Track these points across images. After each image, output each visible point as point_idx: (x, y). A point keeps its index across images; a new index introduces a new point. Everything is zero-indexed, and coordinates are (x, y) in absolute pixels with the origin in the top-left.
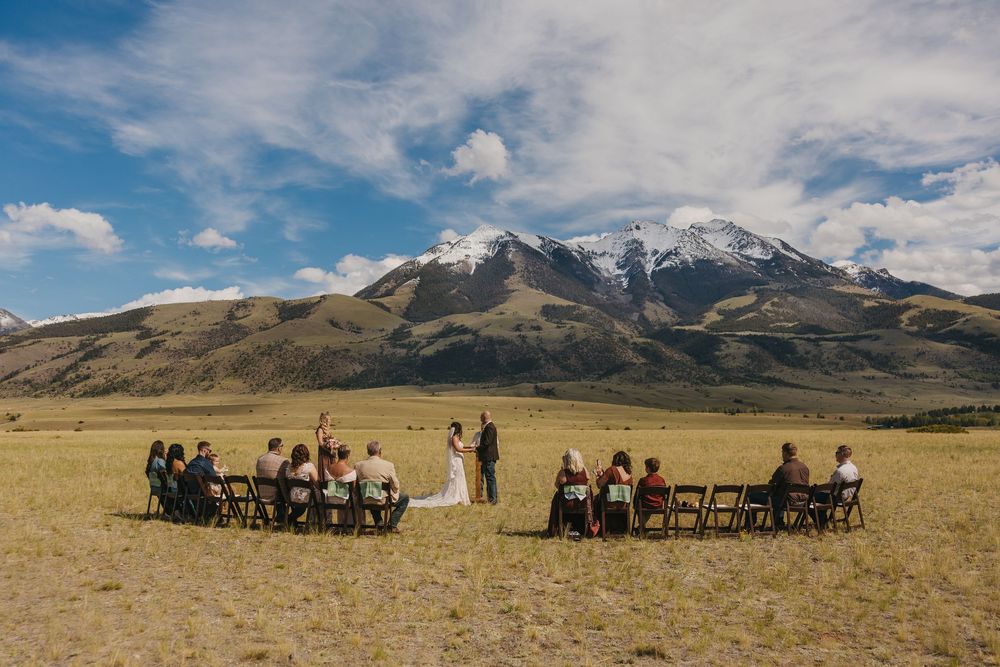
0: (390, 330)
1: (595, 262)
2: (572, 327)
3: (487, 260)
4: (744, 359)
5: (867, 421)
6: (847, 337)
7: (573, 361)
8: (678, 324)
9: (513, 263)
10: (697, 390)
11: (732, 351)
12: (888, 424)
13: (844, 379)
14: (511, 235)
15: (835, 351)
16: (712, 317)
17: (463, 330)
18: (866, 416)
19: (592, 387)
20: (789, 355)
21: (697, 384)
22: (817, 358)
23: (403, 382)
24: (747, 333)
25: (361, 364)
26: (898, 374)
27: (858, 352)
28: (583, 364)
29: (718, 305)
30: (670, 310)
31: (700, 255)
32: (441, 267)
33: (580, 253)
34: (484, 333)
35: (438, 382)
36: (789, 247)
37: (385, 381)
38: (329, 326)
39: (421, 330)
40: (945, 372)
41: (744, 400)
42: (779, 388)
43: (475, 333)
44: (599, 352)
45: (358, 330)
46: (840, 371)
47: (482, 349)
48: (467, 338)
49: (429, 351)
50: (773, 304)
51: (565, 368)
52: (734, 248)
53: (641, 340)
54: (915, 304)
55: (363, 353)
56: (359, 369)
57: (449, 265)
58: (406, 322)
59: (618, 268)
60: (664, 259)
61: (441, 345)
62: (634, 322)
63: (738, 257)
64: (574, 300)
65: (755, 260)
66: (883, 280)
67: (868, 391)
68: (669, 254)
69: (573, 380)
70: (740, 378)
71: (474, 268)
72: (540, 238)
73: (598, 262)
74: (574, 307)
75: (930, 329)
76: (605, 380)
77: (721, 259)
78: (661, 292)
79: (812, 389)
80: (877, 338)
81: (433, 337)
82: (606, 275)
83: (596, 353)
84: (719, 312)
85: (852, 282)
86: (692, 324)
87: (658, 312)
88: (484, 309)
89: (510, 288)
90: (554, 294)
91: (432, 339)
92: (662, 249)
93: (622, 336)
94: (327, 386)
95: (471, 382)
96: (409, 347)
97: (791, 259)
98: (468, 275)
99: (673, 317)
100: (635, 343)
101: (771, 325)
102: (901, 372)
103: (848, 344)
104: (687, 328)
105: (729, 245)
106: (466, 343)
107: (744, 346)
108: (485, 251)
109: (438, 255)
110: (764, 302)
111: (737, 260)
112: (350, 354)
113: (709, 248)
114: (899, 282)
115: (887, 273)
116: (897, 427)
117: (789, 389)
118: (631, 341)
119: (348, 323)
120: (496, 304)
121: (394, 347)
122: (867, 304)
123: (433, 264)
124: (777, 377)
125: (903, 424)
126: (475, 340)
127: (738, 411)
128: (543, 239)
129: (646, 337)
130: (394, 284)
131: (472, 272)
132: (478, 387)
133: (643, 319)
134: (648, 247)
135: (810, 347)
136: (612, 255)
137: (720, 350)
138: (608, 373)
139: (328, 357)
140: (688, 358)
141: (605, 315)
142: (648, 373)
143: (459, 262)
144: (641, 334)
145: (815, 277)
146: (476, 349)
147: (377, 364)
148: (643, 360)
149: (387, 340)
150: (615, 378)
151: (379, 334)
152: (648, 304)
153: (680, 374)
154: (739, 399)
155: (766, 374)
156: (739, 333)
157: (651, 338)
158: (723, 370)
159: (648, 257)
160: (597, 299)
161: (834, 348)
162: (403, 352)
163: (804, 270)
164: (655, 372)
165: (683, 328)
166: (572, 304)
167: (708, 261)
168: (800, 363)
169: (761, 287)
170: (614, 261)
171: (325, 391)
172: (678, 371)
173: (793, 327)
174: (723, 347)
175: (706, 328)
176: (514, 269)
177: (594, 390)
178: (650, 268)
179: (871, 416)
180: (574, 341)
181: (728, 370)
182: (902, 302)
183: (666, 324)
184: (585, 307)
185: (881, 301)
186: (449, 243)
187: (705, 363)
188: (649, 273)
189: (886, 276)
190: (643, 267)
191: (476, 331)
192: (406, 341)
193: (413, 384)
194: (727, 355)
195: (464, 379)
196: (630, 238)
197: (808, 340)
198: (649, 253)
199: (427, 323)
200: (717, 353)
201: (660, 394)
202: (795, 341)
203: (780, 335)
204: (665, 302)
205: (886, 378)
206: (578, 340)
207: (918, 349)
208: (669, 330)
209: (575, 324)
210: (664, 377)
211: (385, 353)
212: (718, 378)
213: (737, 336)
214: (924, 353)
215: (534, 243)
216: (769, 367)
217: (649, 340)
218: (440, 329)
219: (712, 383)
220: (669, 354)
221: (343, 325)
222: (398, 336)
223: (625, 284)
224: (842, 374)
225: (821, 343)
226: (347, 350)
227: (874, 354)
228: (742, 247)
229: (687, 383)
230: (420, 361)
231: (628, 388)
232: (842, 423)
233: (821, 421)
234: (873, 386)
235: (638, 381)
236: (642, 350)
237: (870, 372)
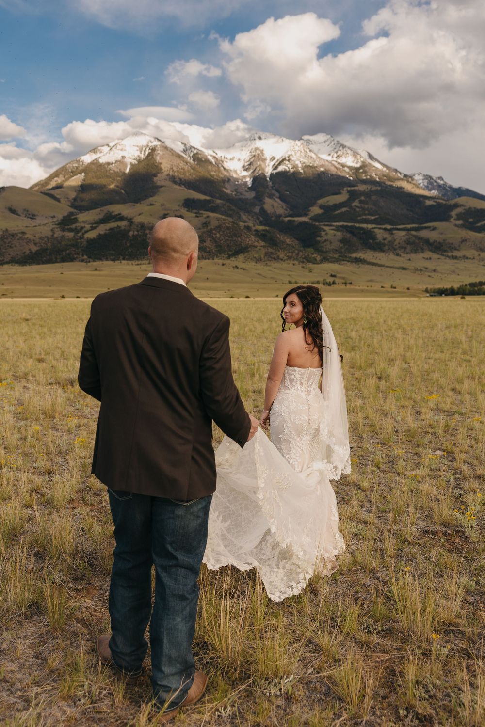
0: (60, 217)
1: (226, 165)
2: (208, 217)
3: (139, 161)
4: (339, 243)
5: (427, 291)
6: (413, 227)
8: (290, 216)
9: (161, 164)
10: (303, 267)
11: (329, 237)
12: (441, 292)
13: (410, 260)
14: (159, 140)
15: (405, 239)
16: (316, 210)
17: (120, 218)
18: (425, 287)
19: (223, 265)
20: (371, 241)
21: (303, 262)
22: (391, 243)
23: (72, 260)
24: (341, 224)
25: (35, 244)
26: (448, 256)
27: (420, 239)
28: (216, 246)
29: (320, 202)
30: (284, 205)
31: (307, 162)
32: (101, 165)
33: (215, 157)
34: (138, 220)
35: (100, 259)
36: (373, 158)
37: (56, 258)
38: (8, 213)
39: (85, 218)
40: (479, 255)
41: (338, 275)
42: (363, 265)
43: (130, 220)
44: (229, 237)
45: (33, 217)
46: (407, 253)
47: (136, 233)
48: (123, 224)
49: (92, 235)
50: (361, 202)
52: (332, 157)
53: (261, 228)
54: (461, 203)
55: (37, 235)
56: (34, 249)
57: (108, 164)
58: (72, 210)
59: (244, 170)
60: (279, 164)
61: (102, 229)
62: (255, 213)
63: (336, 164)
64: (209, 196)
65: (349, 167)
66: (440, 186)
67: (426, 268)
68: (284, 160)
69: (208, 259)
70: (334, 258)
71: (129, 167)
72: (182, 144)
73: (228, 165)
74: (209, 201)
75: (471, 223)
76: (233, 259)
77: (322, 166)
78: (277, 191)
79: (387, 267)
80: (434, 229)
81: (95, 223)
82: (235, 176)
83: (227, 238)
84: (321, 207)
85: (417, 186)
86: (300, 216)
87: (274, 205)
88: (137, 201)
89: (159, 183)
90: (194, 190)
91: (94, 226)
92: (279, 156)
93: (246, 224)
94: (7, 263)
95: (127, 260)
96: (76, 231)
97: (374, 167)
98: (124, 173)
99: (286, 210)
100: (256, 230)
101: (359, 218)
102: (450, 254)
103: (414, 233)
104: (296, 219)
105: (329, 155)
106: (123, 228)
107: (339, 234)
108: (138, 153)
109: (99, 155)
110: (354, 200)
111: (335, 167)
112: (26, 236)
113: (314, 156)
114: (450, 187)
115: (443, 180)
116: (446, 295)
117: (370, 267)
118: (254, 228)
119: (25, 210)
120: (147, 197)
121: (63, 230)
122: (428, 203)
123: (95, 163)
124: (362, 258)
125: (451, 292)
126: (131, 225)
127: (334, 283)
128: (185, 145)
129: (265, 225)
130: (63, 179)
131: (127, 171)
132: (132, 264)
133: (263, 212)
134: (268, 155)
135: (387, 235)
136: (239, 160)
137: (321, 237)
138: (236, 253)
139: (7, 239)
140: (297, 242)
141: (234, 208)
142: (266, 254)
143: (116, 162)
144: (261, 224)
145: (392, 181)
146: (131, 233)
147: (49, 245)
148: (263, 244)
149: (58, 225)
150: (241, 257)
151: (51, 220)
152: (267, 200)
153: (290, 254)
154: (333, 274)
155: (354, 255)
156: (335, 224)
157: (269, 226)
158: (322, 252)
159: (268, 162)
160: (227, 194)
161: (403, 236)
162: (71, 235)
163: (384, 176)
164: (272, 253)
165: (293, 219)
166: (208, 198)
167: (313, 167)
168: (378, 247)
169: (352, 188)
170: (241, 164)
171: (6, 266)
172: (289, 252)
173: (375, 219)
174: (323, 234)
175: (311, 219)
176: (161, 169)
177: (225, 266)
178: (269, 170)
179: (430, 287)
180: (209, 228)
181: (326, 252)
182: (452, 202)
183: (280, 216)
184: (219, 201)
185: (438, 200)
186: (108, 145)
187: (309, 246)
188: (268, 175)
189: (442, 182)
190: (263, 169)
191: (131, 219)
192: (73, 226)
193: (79, 261)
194: (326, 241)
195: (121, 257)
196: (253, 147)
197: (385, 229)
198: (268, 159)
199: (91, 211)
200: (318, 239)
201: (276, 271)
202: (376, 230)
203: (364, 226)
204: (280, 198)
205: (439, 259)
206: (213, 227)
207: (462, 238)
208: (283, 221)
209: (211, 214)
210: (278, 256)
211: (56, 235)
212: (318, 258)
213: (334, 226)
214: (466, 240)
215: (178, 148)
216: (356, 250)
217: (267, 228)
218: (101, 216)
219: (314, 261)
220: (282, 239)
221: (20, 212)
222: (66, 222)
223: (249, 181)
224: (409, 255)
225: (394, 232)
226: (24, 233)
227: (431, 241)
228: (338, 156)
229: (295, 262)
230: (85, 243)
231: (251, 265)
232: (408, 292)
233: (393, 291)
234: (430, 265)
235: (258, 260)
236: (262, 236)
237: (428, 254)
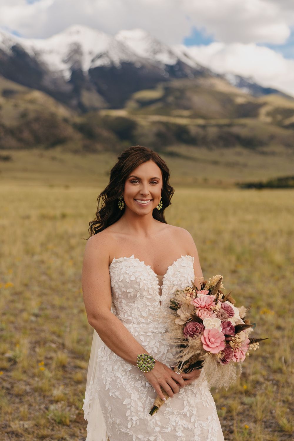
1: (44, 58)
4: (154, 137)
5: (237, 184)
7: (26, 135)
8: (108, 108)
12: (250, 186)
13: (222, 154)
15: (217, 134)
16: (132, 105)
18: (236, 181)
19: (41, 156)
20: (185, 136)
22: (204, 138)
26: (259, 152)
27: (231, 135)
28: (35, 138)
29: (137, 97)
30: (102, 98)
31: (125, 58)
40: (286, 151)
46: (220, 148)
50: (175, 98)
51: (20, 140)
53: (79, 120)
54: (269, 102)
59: (63, 63)
60: (97, 59)
62: (73, 106)
63: (152, 60)
65: (164, 65)
66: (250, 85)
67: (238, 163)
68: (101, 55)
73: (46, 58)
75: (279, 121)
76: (51, 150)
77: (139, 62)
78: (95, 84)
80: (245, 125)
82: (53, 69)
84: (137, 101)
85: (229, 83)
86: (117, 110)
87: (91, 99)
92: (96, 51)
93: (64, 117)
99: (103, 104)
100: (74, 122)
102: (261, 150)
103: (225, 129)
110: (169, 96)
114: (260, 87)
115: (253, 79)
118: (72, 120)
122: (239, 100)
124: (176, 152)
125: (260, 186)
129: (83, 117)
133: (81, 104)
134: (85, 49)
136: (58, 53)
137: (137, 130)
138: (54, 145)
140: (114, 135)
142: (84, 146)
144: (80, 115)
148: (81, 136)
150: (59, 148)
152: (85, 93)
155: (168, 149)
156: (151, 118)
157: (87, 118)
159: (86, 56)
161: (216, 132)
164: (90, 145)
167: (130, 63)
168: (192, 141)
169: (168, 84)
170: (60, 57)
175: (127, 113)
177: (43, 157)
178: (86, 66)
180: (27, 118)
182: (262, 100)
183: (98, 109)
188: (86, 70)
189: (252, 81)
190: (81, 65)
194: (141, 134)
198: (87, 53)
200: (134, 133)
204: (97, 91)
205: (249, 154)
210: (95, 149)
216: (171, 144)
223: (67, 75)
224: (221, 150)
227: (242, 137)
228: (155, 52)
231: (69, 157)
232: (220, 185)
233: (206, 184)
234: (241, 160)
235: (76, 152)
236: (81, 128)
237: (239, 149)
